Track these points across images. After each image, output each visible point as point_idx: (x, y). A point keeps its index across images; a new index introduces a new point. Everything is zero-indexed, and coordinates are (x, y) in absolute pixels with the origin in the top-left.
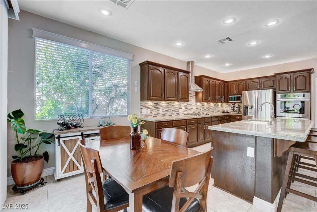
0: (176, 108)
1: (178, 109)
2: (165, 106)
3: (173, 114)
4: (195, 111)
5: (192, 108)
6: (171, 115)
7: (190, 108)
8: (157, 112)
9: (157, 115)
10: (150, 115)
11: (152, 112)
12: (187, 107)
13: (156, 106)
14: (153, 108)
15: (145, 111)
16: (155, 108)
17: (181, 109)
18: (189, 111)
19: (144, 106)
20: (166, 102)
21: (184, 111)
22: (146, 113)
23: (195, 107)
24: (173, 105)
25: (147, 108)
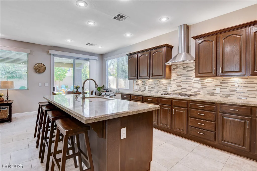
0: (164, 86)
1: (166, 87)
2: (151, 84)
3: (160, 91)
4: (200, 91)
5: (193, 87)
6: (158, 93)
7: (187, 86)
8: (144, 88)
9: (144, 91)
10: (139, 90)
11: (141, 88)
12: (181, 84)
13: (143, 84)
14: (142, 85)
15: (136, 87)
16: (143, 85)
17: (171, 87)
18: (185, 90)
19: (136, 83)
20: (152, 80)
21: (175, 89)
22: (136, 89)
23: (199, 86)
24: (160, 82)
25: (137, 85)
